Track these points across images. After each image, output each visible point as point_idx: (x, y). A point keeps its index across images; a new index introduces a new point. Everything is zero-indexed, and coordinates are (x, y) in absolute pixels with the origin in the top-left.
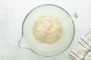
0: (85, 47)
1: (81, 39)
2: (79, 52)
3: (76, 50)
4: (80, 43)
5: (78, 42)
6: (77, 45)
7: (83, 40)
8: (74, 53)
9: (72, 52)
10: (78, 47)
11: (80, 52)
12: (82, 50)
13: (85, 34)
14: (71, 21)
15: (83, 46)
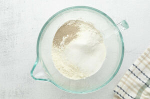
0: (140, 79)
1: (134, 65)
2: (129, 87)
3: (124, 83)
4: (132, 72)
5: (129, 70)
6: (126, 75)
7: (136, 67)
8: (121, 89)
9: (118, 86)
10: (129, 79)
11: (132, 87)
12: (135, 84)
13: (140, 57)
14: (117, 32)
15: (137, 77)
